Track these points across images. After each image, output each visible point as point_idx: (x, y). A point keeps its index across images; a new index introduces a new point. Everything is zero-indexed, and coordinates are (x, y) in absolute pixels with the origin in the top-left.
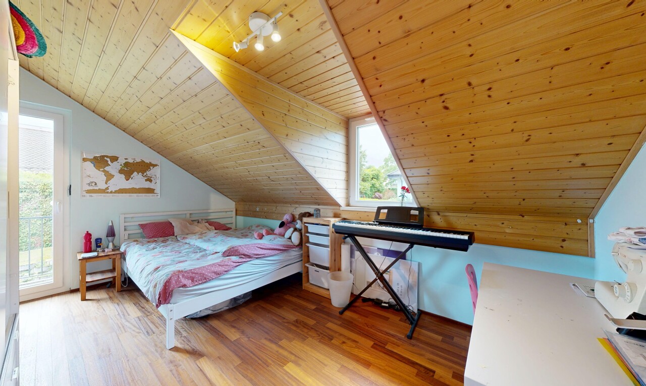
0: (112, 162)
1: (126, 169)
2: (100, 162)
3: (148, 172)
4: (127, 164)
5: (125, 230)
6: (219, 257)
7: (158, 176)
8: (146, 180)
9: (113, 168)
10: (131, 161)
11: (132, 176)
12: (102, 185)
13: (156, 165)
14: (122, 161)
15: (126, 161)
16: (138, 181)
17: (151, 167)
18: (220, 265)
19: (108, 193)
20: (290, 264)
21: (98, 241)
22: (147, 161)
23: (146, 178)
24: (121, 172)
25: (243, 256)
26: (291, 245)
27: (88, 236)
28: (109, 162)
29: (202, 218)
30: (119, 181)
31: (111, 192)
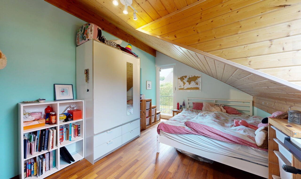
0: (185, 78)
1: (189, 80)
2: (182, 79)
3: (197, 81)
4: (189, 78)
5: (188, 104)
6: (183, 125)
7: (201, 81)
8: (196, 84)
9: (185, 80)
10: (191, 77)
11: (191, 83)
12: (182, 87)
13: (200, 77)
14: (188, 77)
15: (189, 77)
16: (193, 84)
17: (198, 78)
18: (177, 128)
19: (184, 89)
20: (249, 161)
21: (181, 106)
22: (196, 76)
23: (196, 83)
24: (188, 81)
25: (193, 129)
26: (252, 143)
27: (178, 104)
28: (184, 78)
29: (221, 104)
30: (187, 85)
31: (185, 89)
